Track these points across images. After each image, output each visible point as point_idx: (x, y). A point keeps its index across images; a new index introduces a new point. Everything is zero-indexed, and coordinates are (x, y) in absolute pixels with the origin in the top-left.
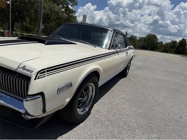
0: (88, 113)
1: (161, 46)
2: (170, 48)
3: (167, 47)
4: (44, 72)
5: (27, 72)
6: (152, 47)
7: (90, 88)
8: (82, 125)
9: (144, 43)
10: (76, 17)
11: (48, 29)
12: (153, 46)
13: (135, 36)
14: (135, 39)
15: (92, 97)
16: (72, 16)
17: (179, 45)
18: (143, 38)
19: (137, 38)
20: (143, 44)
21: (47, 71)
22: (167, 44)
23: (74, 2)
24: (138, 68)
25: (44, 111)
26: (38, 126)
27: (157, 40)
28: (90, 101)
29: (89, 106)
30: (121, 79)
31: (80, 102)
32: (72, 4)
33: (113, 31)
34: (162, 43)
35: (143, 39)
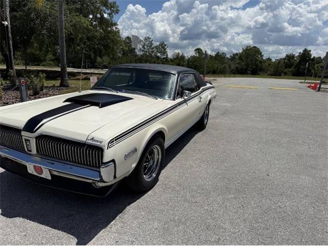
0: (156, 180)
1: (270, 65)
2: (284, 68)
3: (280, 66)
4: (113, 142)
5: (97, 143)
6: (254, 69)
7: (155, 151)
8: (150, 193)
9: (239, 64)
10: (118, 32)
11: (71, 54)
12: (254, 67)
13: (223, 53)
14: (224, 57)
15: (158, 160)
16: (111, 32)
17: (300, 61)
18: (237, 54)
19: (227, 56)
20: (237, 65)
21: (115, 140)
22: (280, 61)
23: (112, 9)
24: (224, 114)
25: (115, 177)
26: (108, 193)
27: (262, 56)
28: (157, 165)
29: (156, 172)
30: (197, 134)
31: (145, 168)
32: (109, 11)
33: (177, 75)
34: (271, 60)
35: (237, 57)
